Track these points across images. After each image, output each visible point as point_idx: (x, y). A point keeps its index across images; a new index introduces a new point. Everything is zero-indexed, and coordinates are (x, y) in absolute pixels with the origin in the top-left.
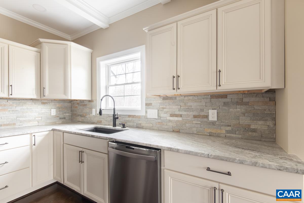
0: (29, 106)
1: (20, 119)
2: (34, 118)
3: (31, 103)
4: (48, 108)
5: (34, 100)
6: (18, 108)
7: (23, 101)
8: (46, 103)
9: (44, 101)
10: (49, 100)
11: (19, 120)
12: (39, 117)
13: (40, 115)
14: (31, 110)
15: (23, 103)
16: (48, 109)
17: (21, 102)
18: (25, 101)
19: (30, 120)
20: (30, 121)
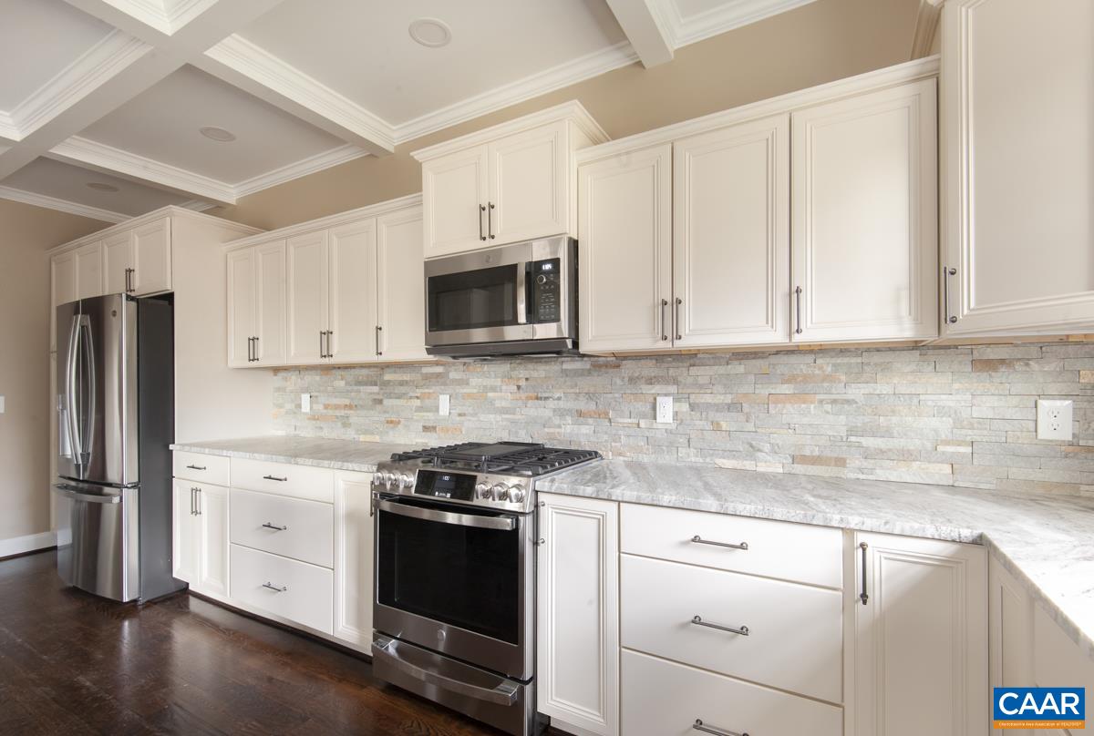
0: (902, 380)
1: (868, 442)
2: (929, 446)
3: (913, 367)
4: (1013, 391)
5: (930, 352)
6: (857, 392)
7: (877, 358)
8: (1002, 361)
9: (992, 354)
10: (1024, 344)
11: (860, 446)
12: (959, 444)
13: (964, 432)
14: (915, 401)
15: (876, 364)
16: (1015, 401)
17: (868, 364)
18: (889, 357)
19: (908, 451)
20: (906, 456)
